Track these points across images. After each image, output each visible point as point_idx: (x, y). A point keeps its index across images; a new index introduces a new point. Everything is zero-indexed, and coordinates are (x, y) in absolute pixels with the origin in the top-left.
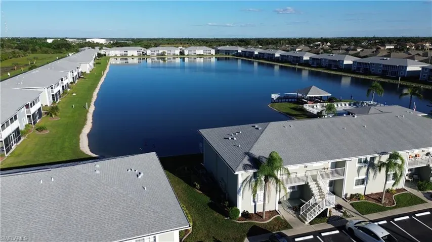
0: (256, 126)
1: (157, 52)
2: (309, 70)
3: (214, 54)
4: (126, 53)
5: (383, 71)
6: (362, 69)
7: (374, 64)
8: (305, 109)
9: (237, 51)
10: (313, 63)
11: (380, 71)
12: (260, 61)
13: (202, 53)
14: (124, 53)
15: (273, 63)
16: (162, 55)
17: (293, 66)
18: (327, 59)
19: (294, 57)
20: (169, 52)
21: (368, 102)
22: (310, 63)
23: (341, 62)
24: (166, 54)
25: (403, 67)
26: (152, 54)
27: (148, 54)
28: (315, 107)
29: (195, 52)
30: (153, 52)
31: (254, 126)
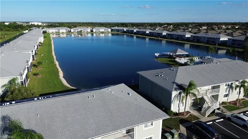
0: (172, 69)
1: (77, 30)
2: (166, 40)
3: (110, 31)
4: (59, 31)
5: (207, 41)
6: (196, 40)
7: (202, 37)
8: (177, 61)
9: (124, 30)
10: (168, 37)
11: (205, 40)
12: (138, 35)
13: (103, 31)
14: (57, 31)
15: (145, 37)
16: (80, 32)
17: (157, 38)
18: (176, 35)
19: (157, 33)
20: (84, 30)
21: (207, 57)
22: (167, 36)
23: (184, 36)
24: (83, 32)
25: (218, 38)
26: (74, 31)
27: (72, 32)
28: (181, 60)
29: (99, 30)
30: (75, 31)
31: (170, 69)
